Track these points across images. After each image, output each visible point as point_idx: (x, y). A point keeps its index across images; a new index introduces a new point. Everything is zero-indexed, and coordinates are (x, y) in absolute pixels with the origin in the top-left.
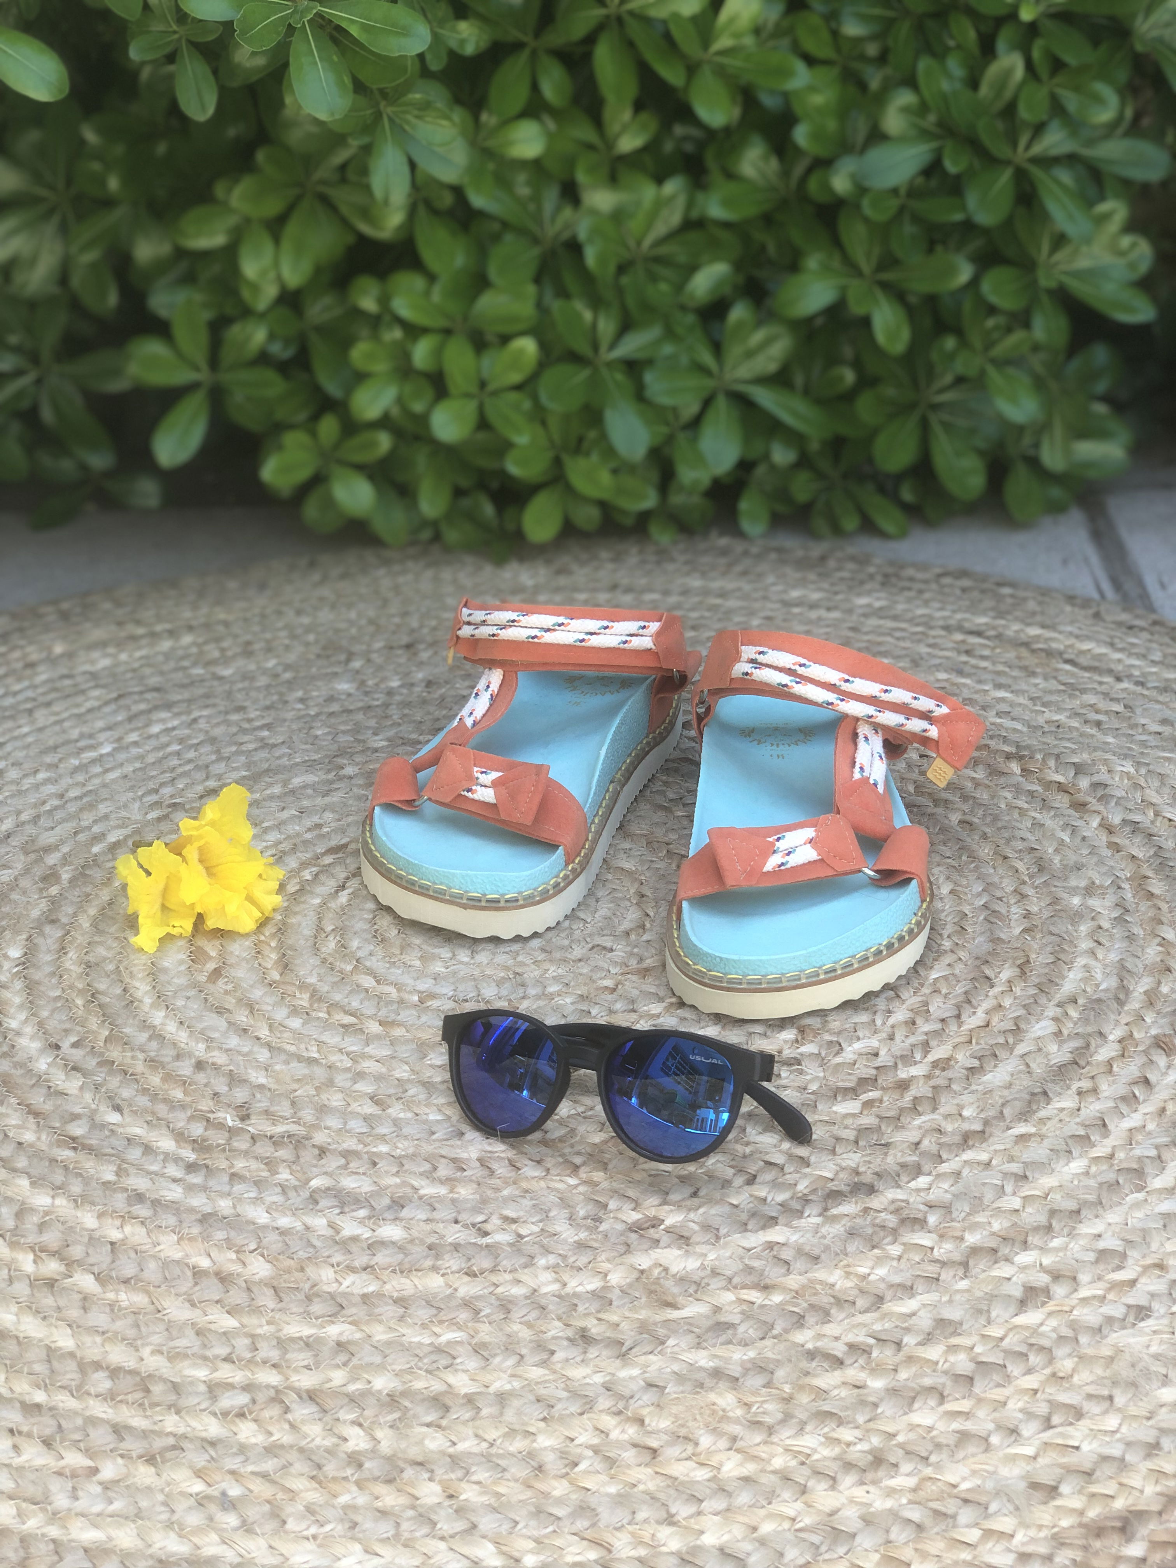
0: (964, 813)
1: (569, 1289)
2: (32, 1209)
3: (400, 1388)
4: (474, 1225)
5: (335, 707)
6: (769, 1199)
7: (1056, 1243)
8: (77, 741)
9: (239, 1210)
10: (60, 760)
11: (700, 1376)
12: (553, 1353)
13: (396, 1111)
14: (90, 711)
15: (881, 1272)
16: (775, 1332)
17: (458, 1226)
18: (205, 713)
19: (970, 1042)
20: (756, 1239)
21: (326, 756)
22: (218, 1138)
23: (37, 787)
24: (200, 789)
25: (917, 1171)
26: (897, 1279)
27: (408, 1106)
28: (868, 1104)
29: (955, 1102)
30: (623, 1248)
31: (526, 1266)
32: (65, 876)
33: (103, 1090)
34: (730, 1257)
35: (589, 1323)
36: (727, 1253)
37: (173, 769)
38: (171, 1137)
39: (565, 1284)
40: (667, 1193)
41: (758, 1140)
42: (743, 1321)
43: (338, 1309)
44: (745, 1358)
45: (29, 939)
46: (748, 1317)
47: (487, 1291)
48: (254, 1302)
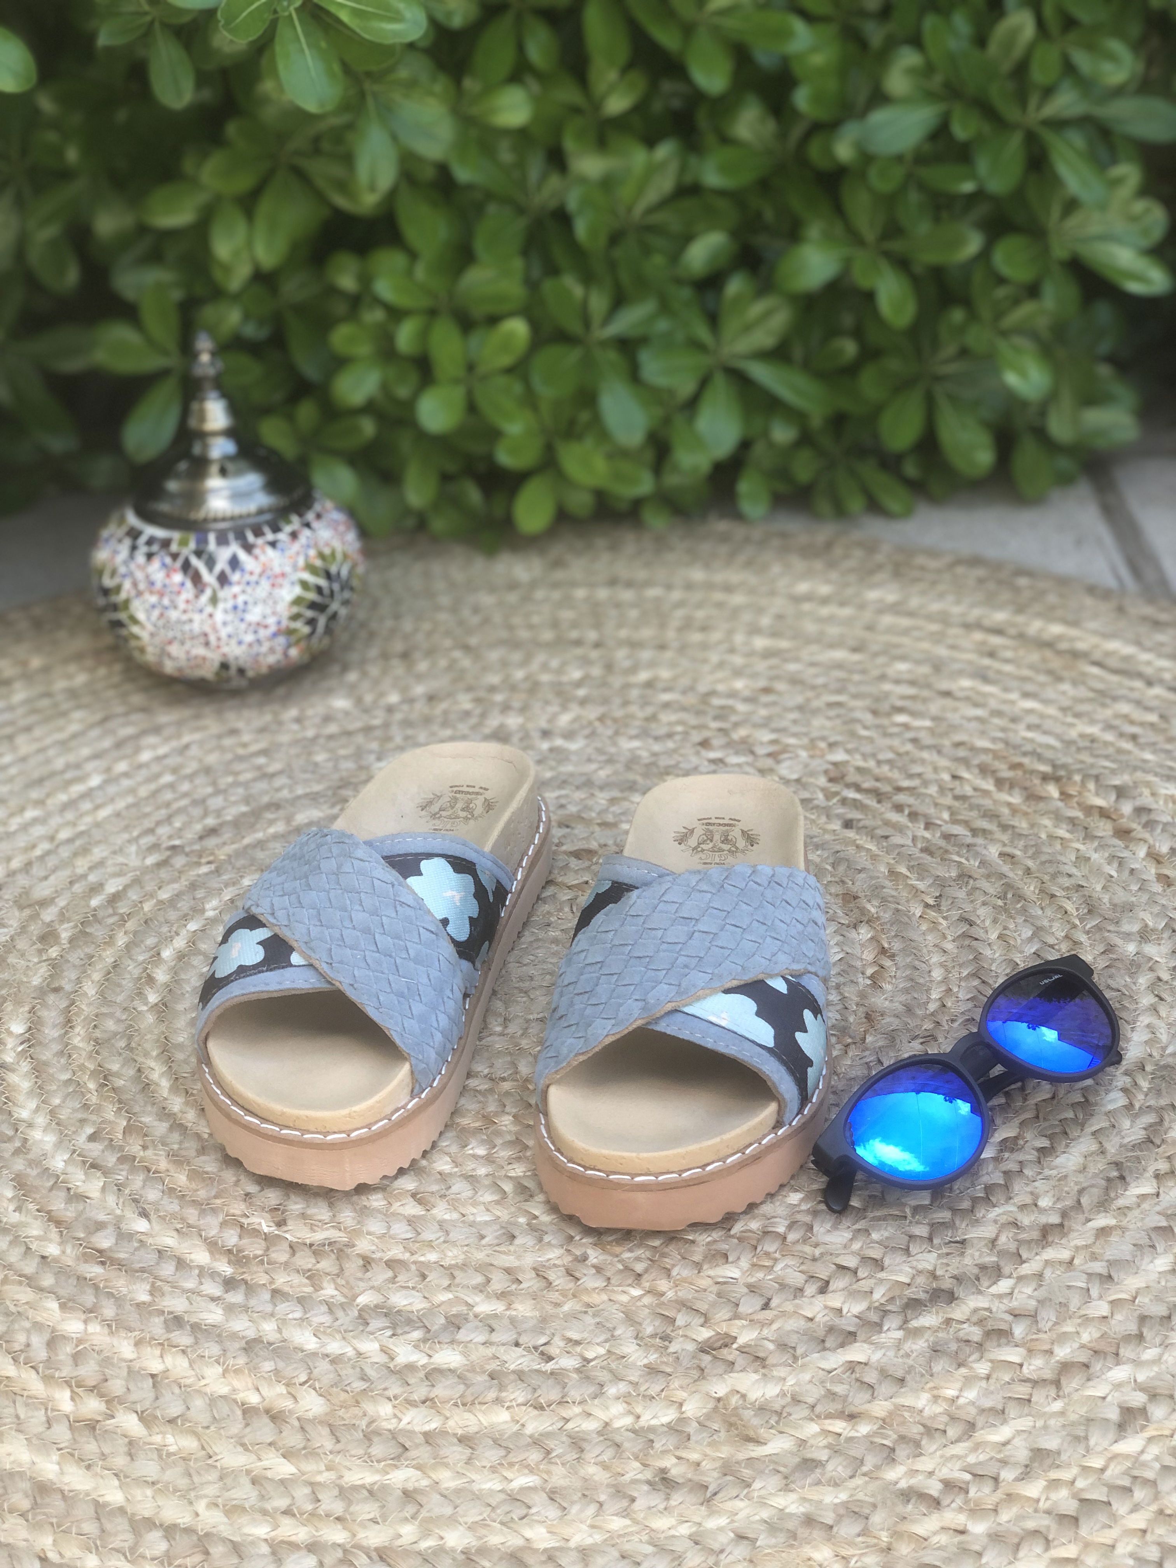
0: (1005, 845)
1: (644, 1422)
2: (64, 1337)
3: (475, 1543)
4: (536, 1348)
5: (332, 728)
6: (845, 1311)
7: (1149, 1354)
8: (63, 772)
9: (286, 1334)
10: (48, 795)
11: (790, 1525)
12: (633, 1500)
13: (441, 1211)
14: (74, 736)
15: (971, 1394)
16: (865, 1469)
17: (519, 1351)
18: (197, 736)
19: (1037, 1117)
20: (836, 1360)
21: (329, 788)
22: (255, 1248)
23: (25, 827)
24: (198, 827)
25: (996, 1273)
26: (988, 1403)
27: (454, 1204)
29: (1029, 1189)
30: (695, 1374)
31: (595, 1396)
32: (65, 935)
33: (127, 1191)
34: (811, 1381)
35: (668, 1462)
36: (807, 1377)
37: (168, 805)
38: (203, 1248)
39: (638, 1417)
40: (738, 1305)
41: (828, 1238)
42: (830, 1458)
43: (400, 1450)
44: (837, 1501)
45: (32, 1011)
46: (836, 1452)
47: (556, 1426)
48: (310, 1444)
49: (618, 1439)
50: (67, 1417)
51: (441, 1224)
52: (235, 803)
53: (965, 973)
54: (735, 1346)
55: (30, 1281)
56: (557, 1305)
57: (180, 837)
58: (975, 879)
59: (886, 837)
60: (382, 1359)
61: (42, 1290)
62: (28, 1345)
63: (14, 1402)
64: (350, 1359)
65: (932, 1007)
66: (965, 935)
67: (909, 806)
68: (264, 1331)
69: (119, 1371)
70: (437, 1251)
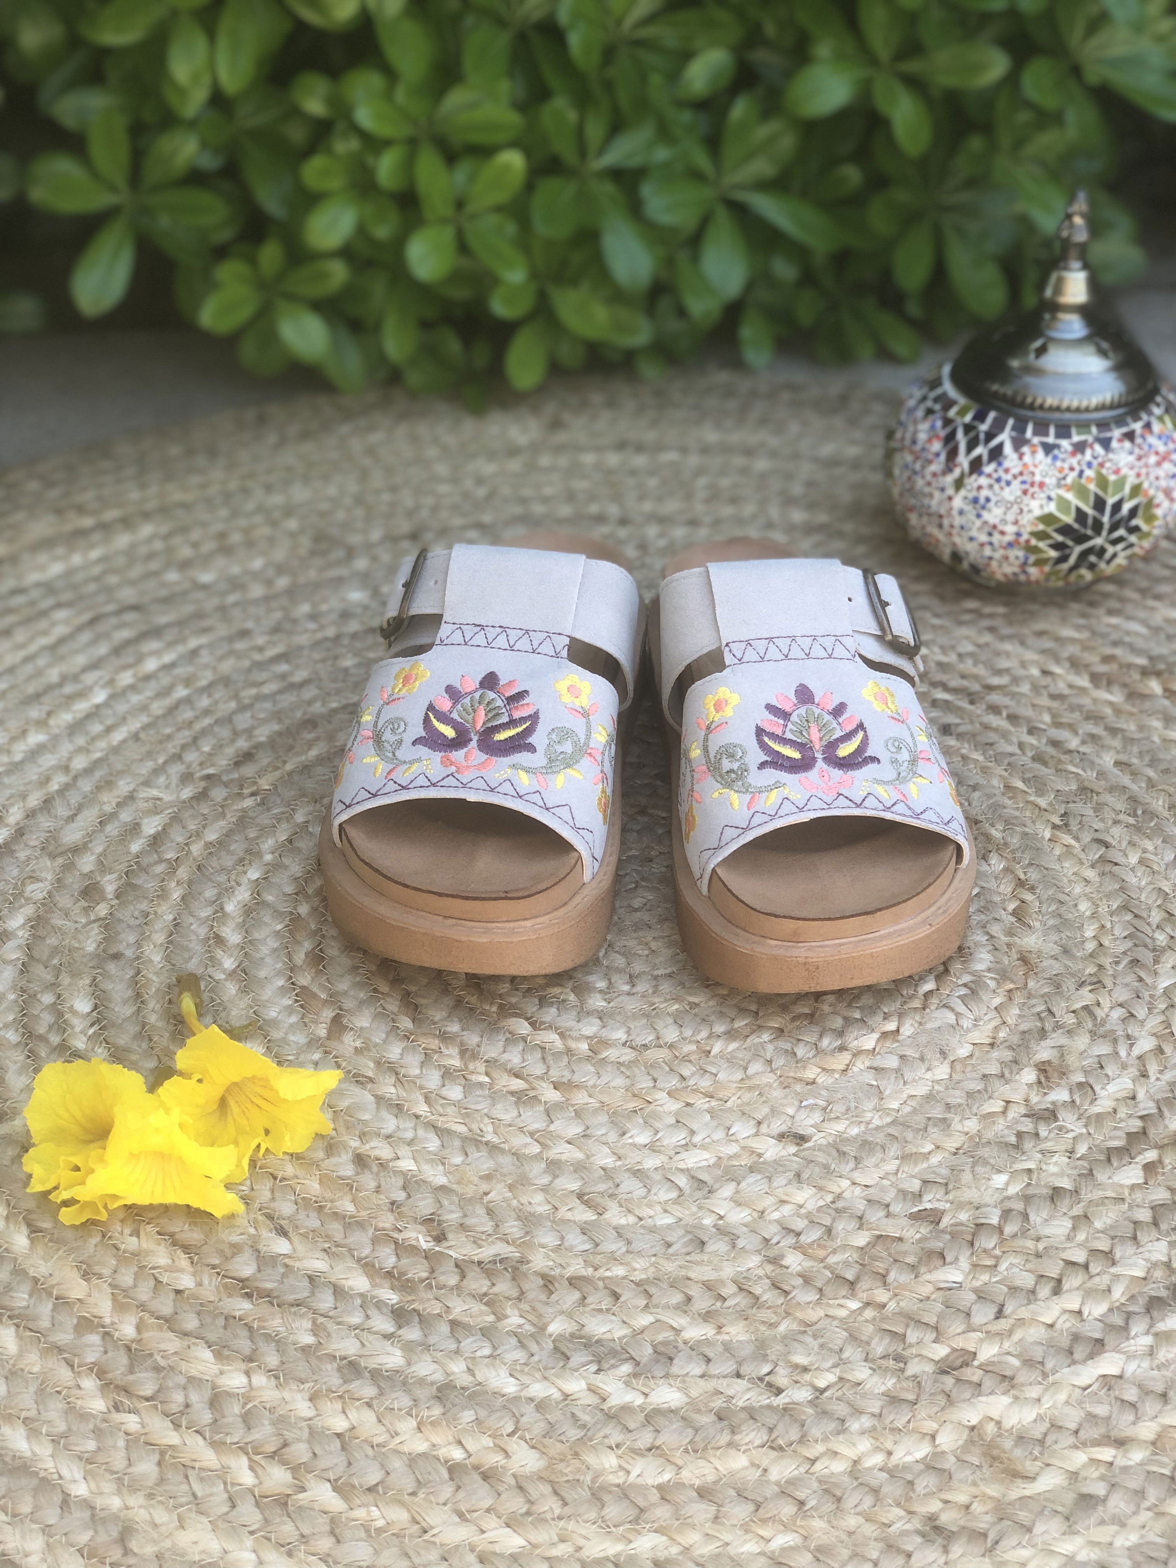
1: (895, 1459)
2: (228, 1394)
4: (761, 1379)
6: (1085, 1314)
9: (480, 1377)
10: (49, 714)
12: (909, 1556)
14: (62, 641)
16: (1148, 1503)
17: (743, 1384)
18: (203, 640)
20: (1088, 1374)
22: (418, 1271)
23: (32, 755)
24: (230, 751)
27: (627, 1205)
28: (1149, 1168)
30: (942, 1400)
31: (839, 1433)
32: (109, 889)
33: (257, 1205)
34: (1067, 1402)
35: (934, 1506)
36: (1062, 1397)
37: (190, 724)
38: (360, 1271)
39: (890, 1453)
40: (968, 1315)
41: (1047, 1231)
42: (1109, 1492)
43: (637, 1511)
44: (1128, 1544)
45: (94, 983)
46: (1113, 1485)
47: (802, 1470)
48: (534, 1508)
49: (874, 1483)
50: (251, 1491)
51: (619, 1232)
52: (265, 721)
53: (1115, 904)
54: (976, 1363)
55: (170, 1322)
56: (773, 1325)
57: (213, 765)
58: (1098, 794)
59: (991, 744)
60: (593, 1400)
61: (186, 1334)
62: (187, 1406)
63: (186, 1477)
64: (558, 1403)
65: (1091, 946)
66: (1103, 860)
67: (1006, 707)
68: (453, 1373)
69: (298, 1432)
70: (622, 1264)
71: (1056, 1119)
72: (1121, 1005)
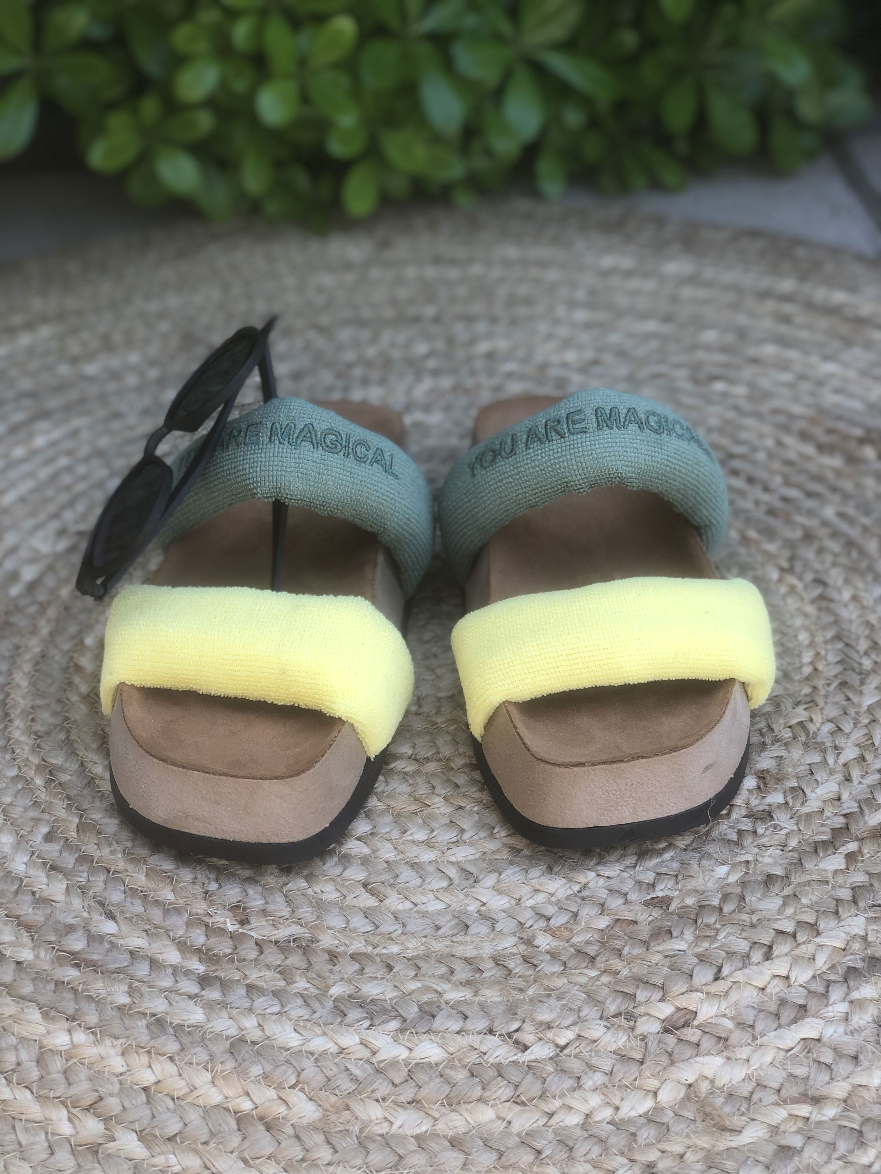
1: (623, 1114)
2: (53, 1052)
4: (509, 1036)
6: (792, 980)
9: (268, 1032)
13: (394, 901)
16: (838, 1153)
17: (494, 1040)
20: (791, 1038)
22: (224, 947)
27: (404, 893)
30: (665, 1060)
34: (772, 1064)
35: (652, 1156)
36: (768, 1059)
38: (173, 948)
39: (617, 1109)
40: (691, 976)
42: (804, 1145)
43: (397, 1158)
46: (809, 1138)
47: (541, 1123)
48: (309, 1155)
49: (603, 1134)
50: (68, 1140)
53: (829, 635)
54: (696, 1025)
55: (10, 990)
56: (521, 990)
60: (365, 1054)
61: (22, 999)
62: (19, 1064)
63: (14, 1128)
64: (333, 1056)
65: (807, 670)
66: (821, 597)
67: (745, 471)
68: (246, 1029)
69: (111, 1087)
70: (397, 943)
71: (772, 818)
72: (831, 721)
